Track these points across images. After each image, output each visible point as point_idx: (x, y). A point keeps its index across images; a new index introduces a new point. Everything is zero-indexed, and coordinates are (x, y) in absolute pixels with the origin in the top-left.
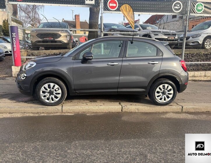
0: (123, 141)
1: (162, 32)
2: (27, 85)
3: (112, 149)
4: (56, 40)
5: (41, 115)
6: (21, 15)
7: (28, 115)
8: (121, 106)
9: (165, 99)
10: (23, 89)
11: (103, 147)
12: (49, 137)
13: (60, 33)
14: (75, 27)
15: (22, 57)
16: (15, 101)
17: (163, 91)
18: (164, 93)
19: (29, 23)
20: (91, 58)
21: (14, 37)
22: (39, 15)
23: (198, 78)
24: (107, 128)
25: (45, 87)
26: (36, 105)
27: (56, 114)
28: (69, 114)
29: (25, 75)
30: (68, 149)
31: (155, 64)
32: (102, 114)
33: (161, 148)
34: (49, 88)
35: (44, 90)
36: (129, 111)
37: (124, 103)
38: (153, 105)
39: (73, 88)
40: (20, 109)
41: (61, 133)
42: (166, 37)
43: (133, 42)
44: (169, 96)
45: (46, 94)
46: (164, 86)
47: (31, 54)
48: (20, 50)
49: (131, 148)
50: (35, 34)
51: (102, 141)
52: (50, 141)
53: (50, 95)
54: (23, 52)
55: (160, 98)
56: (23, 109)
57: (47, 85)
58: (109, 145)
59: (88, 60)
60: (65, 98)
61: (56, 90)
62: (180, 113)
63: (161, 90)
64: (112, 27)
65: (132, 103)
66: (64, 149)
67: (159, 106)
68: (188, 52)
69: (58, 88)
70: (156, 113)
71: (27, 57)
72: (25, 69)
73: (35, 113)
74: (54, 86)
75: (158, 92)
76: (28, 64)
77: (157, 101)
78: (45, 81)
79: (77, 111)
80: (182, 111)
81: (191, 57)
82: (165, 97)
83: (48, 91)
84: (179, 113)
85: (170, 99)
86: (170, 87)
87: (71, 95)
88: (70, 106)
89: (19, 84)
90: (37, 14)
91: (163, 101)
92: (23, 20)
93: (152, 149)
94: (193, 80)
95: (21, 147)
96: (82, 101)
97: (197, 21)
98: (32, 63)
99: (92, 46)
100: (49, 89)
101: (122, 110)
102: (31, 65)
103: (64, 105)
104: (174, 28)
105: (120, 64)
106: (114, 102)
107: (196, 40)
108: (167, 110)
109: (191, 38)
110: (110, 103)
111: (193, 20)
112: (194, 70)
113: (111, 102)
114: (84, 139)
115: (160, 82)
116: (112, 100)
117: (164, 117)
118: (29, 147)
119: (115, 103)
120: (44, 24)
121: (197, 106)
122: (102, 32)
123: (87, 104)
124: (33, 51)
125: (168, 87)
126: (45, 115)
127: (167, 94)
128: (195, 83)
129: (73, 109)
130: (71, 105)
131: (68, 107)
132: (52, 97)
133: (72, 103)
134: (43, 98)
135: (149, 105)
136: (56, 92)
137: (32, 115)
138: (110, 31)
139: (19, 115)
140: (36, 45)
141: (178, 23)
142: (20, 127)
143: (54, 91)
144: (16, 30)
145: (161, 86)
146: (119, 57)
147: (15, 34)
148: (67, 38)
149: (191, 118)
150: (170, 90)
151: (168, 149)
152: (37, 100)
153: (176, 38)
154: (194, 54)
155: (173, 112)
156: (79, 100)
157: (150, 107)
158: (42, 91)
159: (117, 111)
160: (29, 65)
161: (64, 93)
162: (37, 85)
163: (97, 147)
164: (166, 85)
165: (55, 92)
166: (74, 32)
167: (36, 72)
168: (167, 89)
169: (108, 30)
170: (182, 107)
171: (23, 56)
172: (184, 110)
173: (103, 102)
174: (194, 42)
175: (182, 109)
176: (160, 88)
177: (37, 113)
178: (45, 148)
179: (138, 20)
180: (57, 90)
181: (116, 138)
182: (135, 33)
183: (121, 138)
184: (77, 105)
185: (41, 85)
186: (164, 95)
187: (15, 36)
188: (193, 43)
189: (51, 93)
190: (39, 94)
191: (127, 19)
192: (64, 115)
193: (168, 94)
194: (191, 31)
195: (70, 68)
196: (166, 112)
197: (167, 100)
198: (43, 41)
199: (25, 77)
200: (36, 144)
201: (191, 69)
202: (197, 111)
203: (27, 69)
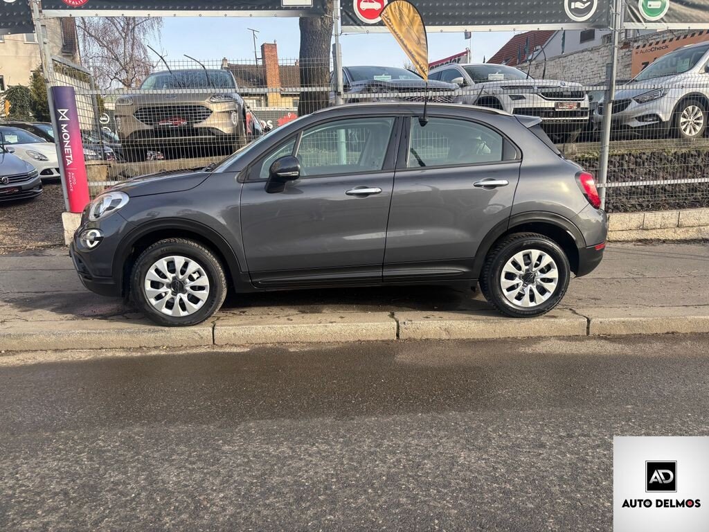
0: (390, 419)
1: (536, 88)
2: (104, 266)
3: (355, 440)
4: (195, 126)
5: (149, 354)
6: (90, 52)
7: (110, 354)
8: (395, 323)
9: (532, 298)
10: (94, 276)
11: (328, 435)
12: (171, 412)
13: (206, 102)
14: (262, 82)
15: (92, 184)
16: (73, 316)
17: (527, 270)
18: (528, 278)
19: (115, 78)
20: (295, 174)
21: (64, 122)
22: (145, 52)
23: (654, 231)
24: (347, 383)
25: (160, 268)
26: (135, 325)
27: (194, 351)
28: (235, 350)
29: (98, 235)
30: (224, 443)
31: (497, 188)
32: (335, 347)
33: (505, 435)
34: (172, 270)
35: (157, 278)
36: (419, 337)
37: (407, 313)
38: (495, 318)
39: (244, 269)
40: (86, 338)
41: (205, 400)
42: (551, 104)
43: (427, 120)
44: (547, 285)
45: (162, 290)
46: (527, 257)
47: (120, 174)
48: (87, 163)
49: (412, 436)
50: (129, 111)
51: (328, 421)
52: (172, 422)
53: (175, 293)
54: (95, 169)
55: (515, 292)
56: (94, 337)
57: (165, 263)
58: (348, 430)
59: (288, 183)
60: (223, 300)
61: (191, 278)
62: (580, 340)
63: (519, 268)
64: (376, 78)
65: (429, 313)
66: (211, 442)
67: (515, 320)
68: (623, 151)
69: (199, 272)
70: (504, 341)
71: (109, 183)
72: (97, 216)
73: (131, 348)
74: (186, 265)
75: (510, 276)
76: (105, 199)
77: (507, 302)
78: (159, 250)
79: (259, 341)
80: (588, 333)
81: (632, 167)
82: (531, 291)
83: (167, 281)
84: (576, 340)
85: (547, 296)
86: (547, 259)
87: (238, 291)
88: (239, 325)
89: (80, 262)
90: (141, 45)
91: (526, 303)
92: (95, 68)
93: (476, 439)
94: (640, 241)
95: (87, 439)
96: (275, 310)
97: (657, 46)
98: (117, 196)
99: (297, 136)
100: (170, 276)
101: (398, 335)
102: (113, 201)
103: (218, 323)
104: (584, 73)
105: (387, 189)
106: (376, 311)
107: (650, 109)
108: (539, 331)
109: (634, 103)
110: (362, 314)
111: (644, 46)
112: (642, 208)
113: (366, 310)
114: (274, 415)
115: (517, 242)
116: (369, 306)
117: (529, 350)
118: (109, 440)
119: (376, 313)
120: (157, 78)
121: (636, 317)
122: (339, 94)
123: (291, 318)
124: (125, 165)
125: (540, 259)
126: (163, 353)
127: (539, 280)
128: (643, 250)
129: (247, 333)
130: (241, 322)
131: (232, 330)
132: (181, 300)
133: (243, 316)
134: (153, 302)
135: (484, 317)
136: (192, 284)
137: (122, 354)
138: (369, 91)
139: (84, 356)
140: (132, 146)
141: (595, 56)
142: (86, 387)
143: (188, 280)
144: (69, 100)
145: (519, 257)
146: (383, 170)
147: (66, 111)
148: (230, 117)
149: (612, 353)
150: (549, 267)
151: (525, 439)
152: (136, 311)
153: (582, 106)
154: (644, 157)
155: (560, 338)
156: (266, 308)
157: (487, 322)
158: (149, 282)
159: (383, 339)
160: (107, 204)
161: (216, 287)
162: (134, 263)
163: (310, 436)
164: (535, 253)
165: (189, 284)
166: (260, 101)
167: (129, 224)
168: (537, 265)
169: (363, 87)
170: (589, 321)
171: (95, 181)
172: (593, 331)
173: (342, 313)
174: (643, 116)
175: (588, 328)
176: (515, 264)
177: (137, 348)
178: (157, 440)
179: (466, 52)
180: (195, 276)
181: (369, 413)
182: (449, 93)
183: (386, 412)
184: (259, 323)
185: (146, 264)
186: (530, 286)
187: (67, 119)
188: (641, 119)
189: (177, 286)
190: (141, 289)
191: (406, 46)
192: (219, 353)
193: (543, 280)
194: (636, 81)
195: (234, 209)
196: (535, 338)
197: (541, 299)
198: (156, 132)
199: (96, 239)
200: (130, 430)
201: (633, 206)
202: (638, 331)
203: (102, 215)
